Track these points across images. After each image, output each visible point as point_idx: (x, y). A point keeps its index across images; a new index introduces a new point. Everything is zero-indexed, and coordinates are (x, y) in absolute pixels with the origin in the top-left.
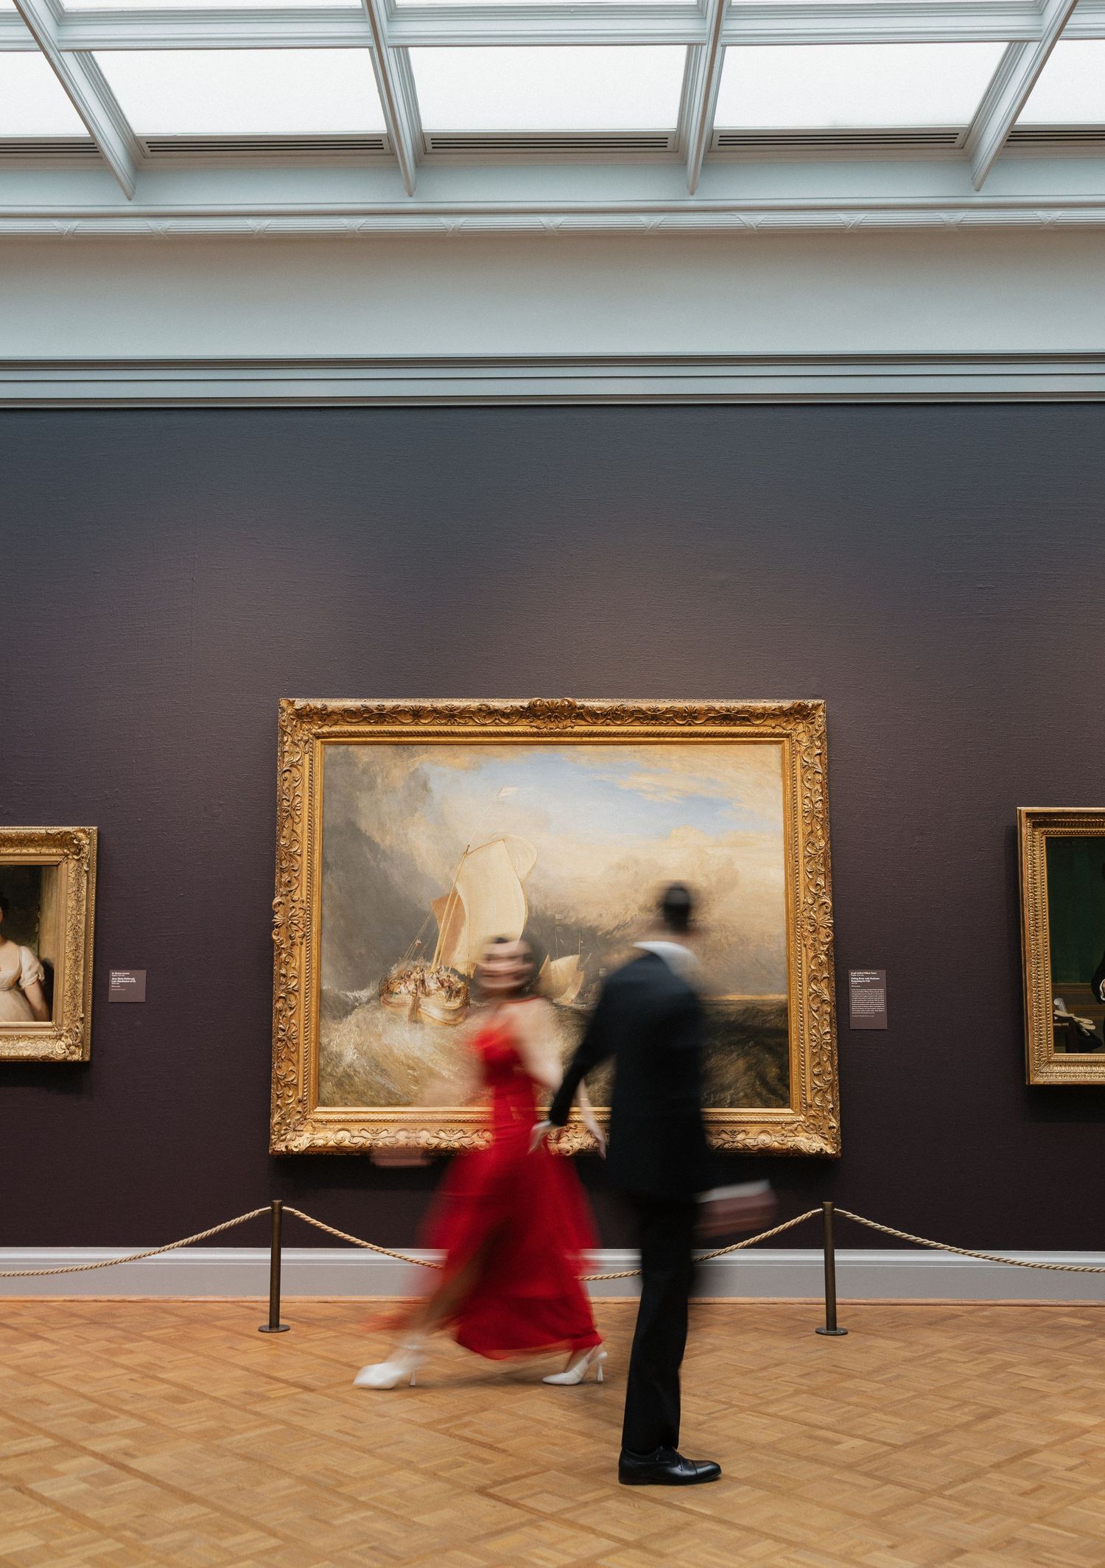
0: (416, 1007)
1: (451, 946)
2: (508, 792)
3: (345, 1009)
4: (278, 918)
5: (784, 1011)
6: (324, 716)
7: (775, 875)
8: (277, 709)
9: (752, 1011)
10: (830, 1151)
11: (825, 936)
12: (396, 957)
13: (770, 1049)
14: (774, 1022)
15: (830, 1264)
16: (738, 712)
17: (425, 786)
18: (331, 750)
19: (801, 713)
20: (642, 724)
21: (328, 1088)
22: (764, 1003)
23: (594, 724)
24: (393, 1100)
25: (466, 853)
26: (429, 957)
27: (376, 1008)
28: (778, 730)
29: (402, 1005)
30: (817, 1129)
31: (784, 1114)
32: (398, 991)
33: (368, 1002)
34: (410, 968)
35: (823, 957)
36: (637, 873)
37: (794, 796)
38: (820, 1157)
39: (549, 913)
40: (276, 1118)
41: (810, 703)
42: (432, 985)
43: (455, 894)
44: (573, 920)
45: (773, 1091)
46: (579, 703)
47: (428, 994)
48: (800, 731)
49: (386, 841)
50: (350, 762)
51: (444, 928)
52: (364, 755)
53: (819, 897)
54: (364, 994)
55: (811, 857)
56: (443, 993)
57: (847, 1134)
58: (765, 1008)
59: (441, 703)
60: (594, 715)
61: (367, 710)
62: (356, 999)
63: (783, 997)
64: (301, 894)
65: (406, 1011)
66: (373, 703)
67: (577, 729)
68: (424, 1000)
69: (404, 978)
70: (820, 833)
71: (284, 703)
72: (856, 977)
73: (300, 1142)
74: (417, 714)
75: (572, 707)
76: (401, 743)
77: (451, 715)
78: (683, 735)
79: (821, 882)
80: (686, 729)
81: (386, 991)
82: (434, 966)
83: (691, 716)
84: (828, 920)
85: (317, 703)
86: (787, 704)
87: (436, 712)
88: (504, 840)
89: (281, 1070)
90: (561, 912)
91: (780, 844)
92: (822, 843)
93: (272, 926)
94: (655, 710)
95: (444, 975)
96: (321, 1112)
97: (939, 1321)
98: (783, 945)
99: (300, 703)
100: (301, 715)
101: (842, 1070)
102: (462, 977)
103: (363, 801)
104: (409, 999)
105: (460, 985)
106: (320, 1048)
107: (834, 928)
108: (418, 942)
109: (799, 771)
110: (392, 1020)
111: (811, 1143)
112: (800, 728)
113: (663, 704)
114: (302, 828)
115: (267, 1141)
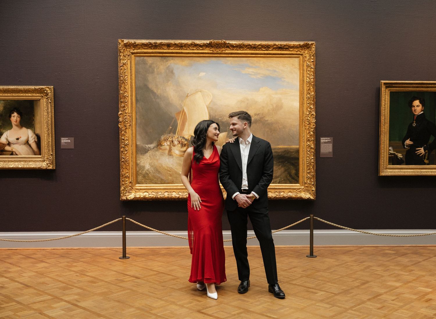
0: (170, 150)
1: (182, 129)
2: (202, 74)
3: (145, 151)
4: (121, 119)
5: (298, 151)
6: (135, 46)
7: (296, 104)
8: (117, 44)
9: (287, 151)
10: (312, 198)
11: (313, 126)
12: (163, 133)
13: (293, 164)
14: (294, 155)
15: (312, 235)
16: (285, 46)
17: (172, 72)
18: (138, 59)
19: (307, 47)
20: (250, 50)
21: (140, 178)
22: (291, 149)
23: (233, 50)
24: (163, 182)
25: (187, 96)
26: (174, 133)
27: (157, 150)
28: (298, 53)
29: (165, 149)
30: (308, 191)
31: (297, 186)
32: (164, 144)
33: (153, 148)
34: (168, 137)
35: (312, 133)
36: (248, 104)
37: (303, 76)
38: (309, 200)
39: (217, 117)
40: (122, 188)
41: (310, 43)
42: (176, 142)
43: (183, 110)
44: (225, 120)
45: (293, 178)
46: (227, 42)
47: (174, 146)
48: (306, 53)
49: (159, 92)
50: (145, 63)
51: (179, 122)
52: (150, 60)
53: (311, 112)
54: (152, 146)
55: (309, 98)
56: (180, 145)
57: (318, 192)
58: (291, 150)
59: (178, 42)
60: (233, 47)
61: (151, 44)
62: (149, 148)
63: (298, 147)
64: (128, 110)
65: (167, 152)
66: (153, 41)
67: (227, 51)
68: (173, 148)
69: (166, 140)
70: (312, 90)
71: (120, 41)
72: (323, 140)
73: (131, 196)
74: (169, 46)
75: (225, 44)
76: (164, 56)
77: (181, 46)
78: (265, 54)
79: (312, 107)
80: (266, 52)
81: (159, 145)
82: (176, 136)
83: (267, 47)
84: (314, 121)
85: (132, 41)
86: (302, 43)
87: (176, 45)
88: (200, 91)
89: (123, 172)
90: (221, 117)
91: (298, 93)
92: (313, 93)
93: (119, 122)
94: (255, 45)
95: (180, 139)
96: (138, 186)
97: (346, 252)
98: (298, 127)
99: (126, 41)
100: (126, 46)
101: (317, 171)
102: (186, 140)
103: (150, 77)
104: (168, 148)
105: (186, 142)
106: (137, 164)
107: (316, 123)
108: (171, 127)
109: (305, 68)
110: (162, 155)
111: (306, 195)
112: (306, 52)
113: (258, 43)
114: (128, 87)
115: (119, 196)
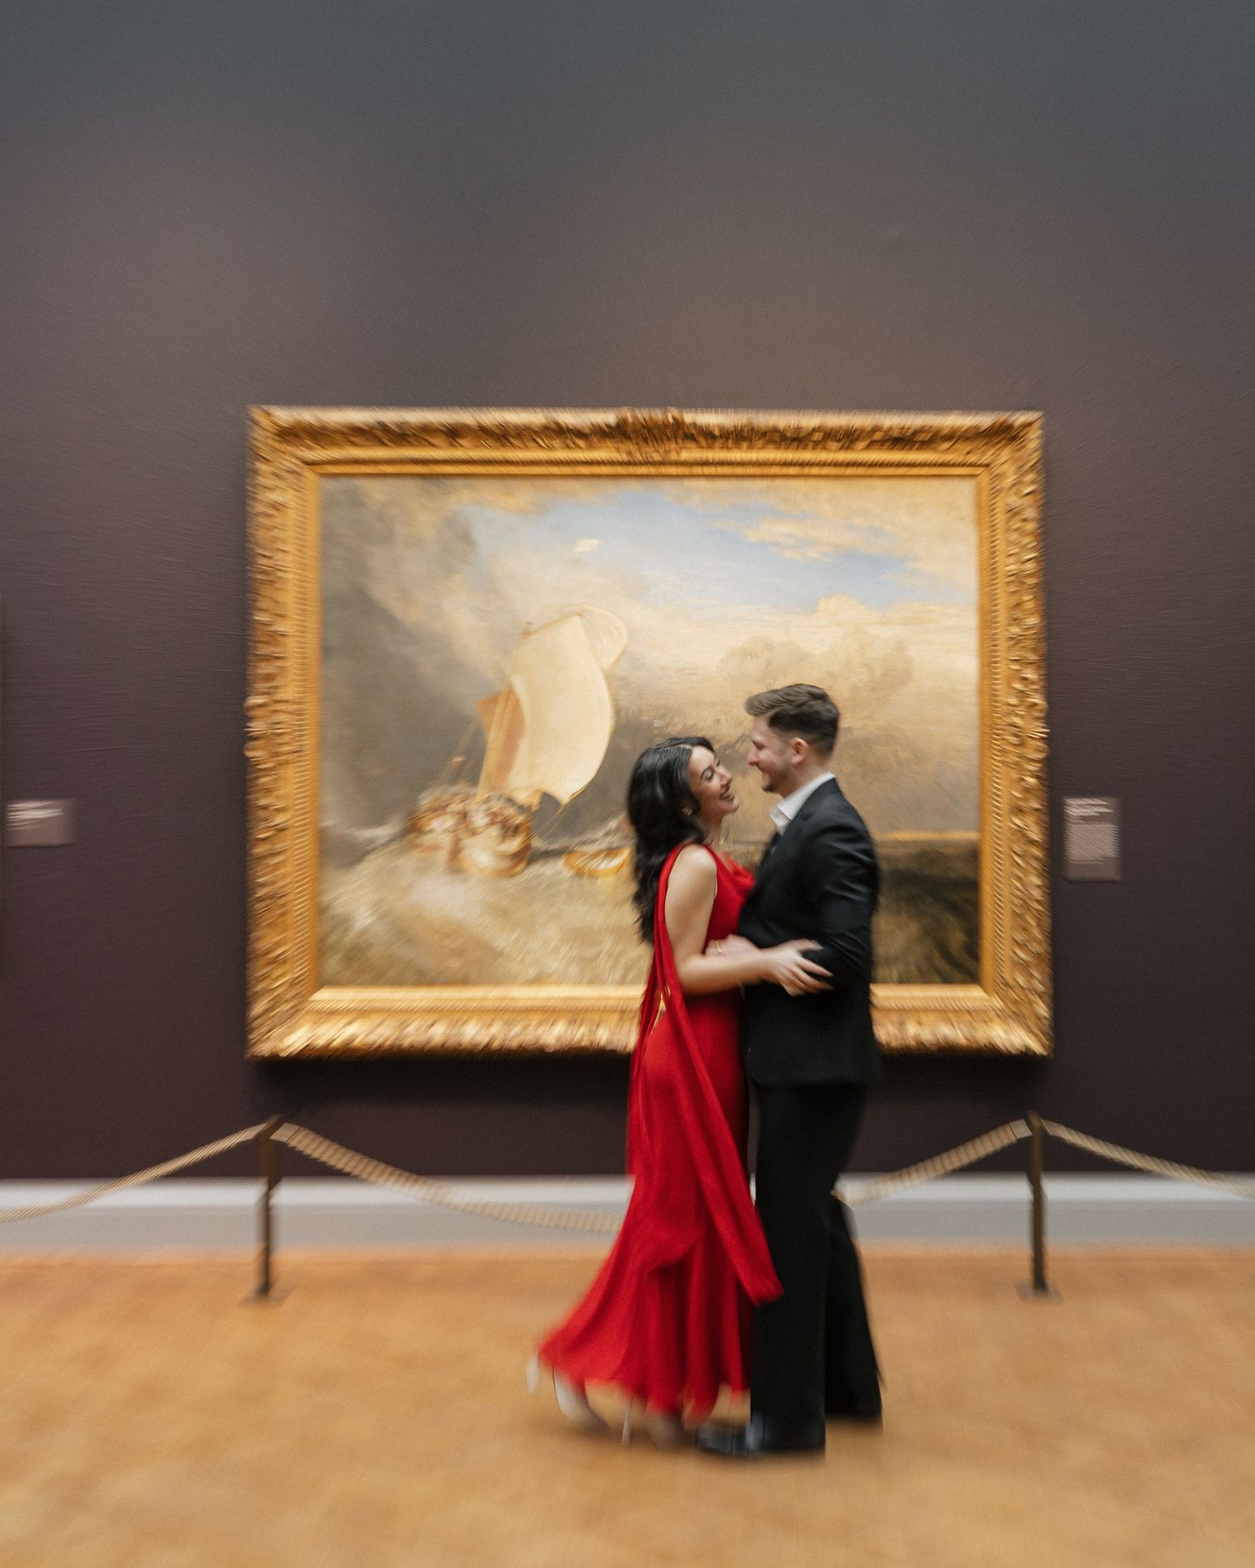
0: (456, 852)
1: (505, 766)
2: (586, 546)
3: (354, 854)
4: (257, 727)
5: (973, 855)
6: (319, 434)
7: (967, 665)
8: (247, 424)
9: (929, 855)
10: (1037, 1047)
11: (1035, 751)
12: (427, 780)
13: (955, 908)
14: (960, 869)
15: (1038, 1199)
16: (916, 433)
17: (466, 538)
18: (330, 484)
19: (1004, 434)
20: (778, 448)
21: (333, 964)
22: (947, 844)
23: (710, 447)
24: (424, 979)
25: (526, 633)
26: (474, 780)
27: (402, 852)
28: (972, 458)
29: (435, 848)
30: (1019, 1017)
31: (971, 995)
32: (428, 828)
33: (387, 844)
34: (446, 797)
35: (1031, 780)
36: (769, 663)
37: (993, 553)
38: (1025, 1059)
39: (645, 718)
40: (258, 1008)
41: (1020, 419)
42: (480, 820)
43: (510, 691)
44: (679, 727)
45: (957, 965)
46: (689, 417)
47: (474, 832)
48: (1004, 458)
49: (411, 615)
50: (357, 501)
51: (494, 738)
53: (1028, 696)
54: (382, 833)
55: (1016, 640)
56: (495, 831)
57: (1060, 1026)
58: (950, 851)
59: (492, 417)
60: (707, 436)
61: (382, 426)
62: (371, 841)
63: (972, 835)
64: (289, 691)
65: (442, 856)
66: (390, 417)
67: (685, 455)
68: (468, 841)
69: (439, 809)
70: (1030, 605)
71: (258, 416)
72: (1077, 808)
73: (294, 1039)
74: (453, 433)
75: (679, 424)
76: (432, 476)
77: (503, 435)
78: (836, 464)
79: (1030, 674)
80: (842, 456)
81: (413, 829)
82: (481, 792)
83: (848, 438)
84: (1038, 729)
86: (985, 420)
87: (484, 433)
88: (579, 615)
89: (266, 939)
90: (662, 717)
91: (971, 621)
92: (1033, 620)
93: (247, 738)
94: (798, 429)
95: (496, 806)
96: (325, 997)
97: (1185, 1275)
98: (974, 757)
99: (283, 416)
100: (286, 433)
101: (1056, 937)
102: (522, 809)
103: (378, 558)
104: (446, 840)
105: (519, 819)
106: (320, 911)
107: (1048, 740)
108: (458, 759)
109: (1001, 518)
110: (424, 869)
111: (1013, 1037)
112: (1005, 454)
113: (810, 420)
114: (289, 597)
115: (244, 1041)
